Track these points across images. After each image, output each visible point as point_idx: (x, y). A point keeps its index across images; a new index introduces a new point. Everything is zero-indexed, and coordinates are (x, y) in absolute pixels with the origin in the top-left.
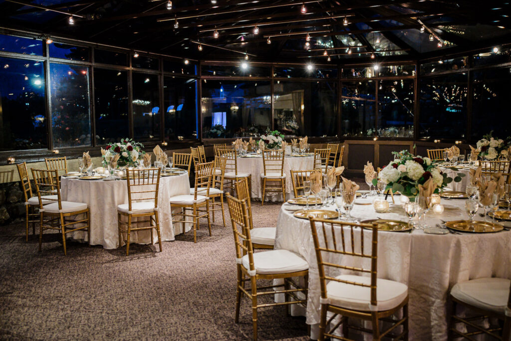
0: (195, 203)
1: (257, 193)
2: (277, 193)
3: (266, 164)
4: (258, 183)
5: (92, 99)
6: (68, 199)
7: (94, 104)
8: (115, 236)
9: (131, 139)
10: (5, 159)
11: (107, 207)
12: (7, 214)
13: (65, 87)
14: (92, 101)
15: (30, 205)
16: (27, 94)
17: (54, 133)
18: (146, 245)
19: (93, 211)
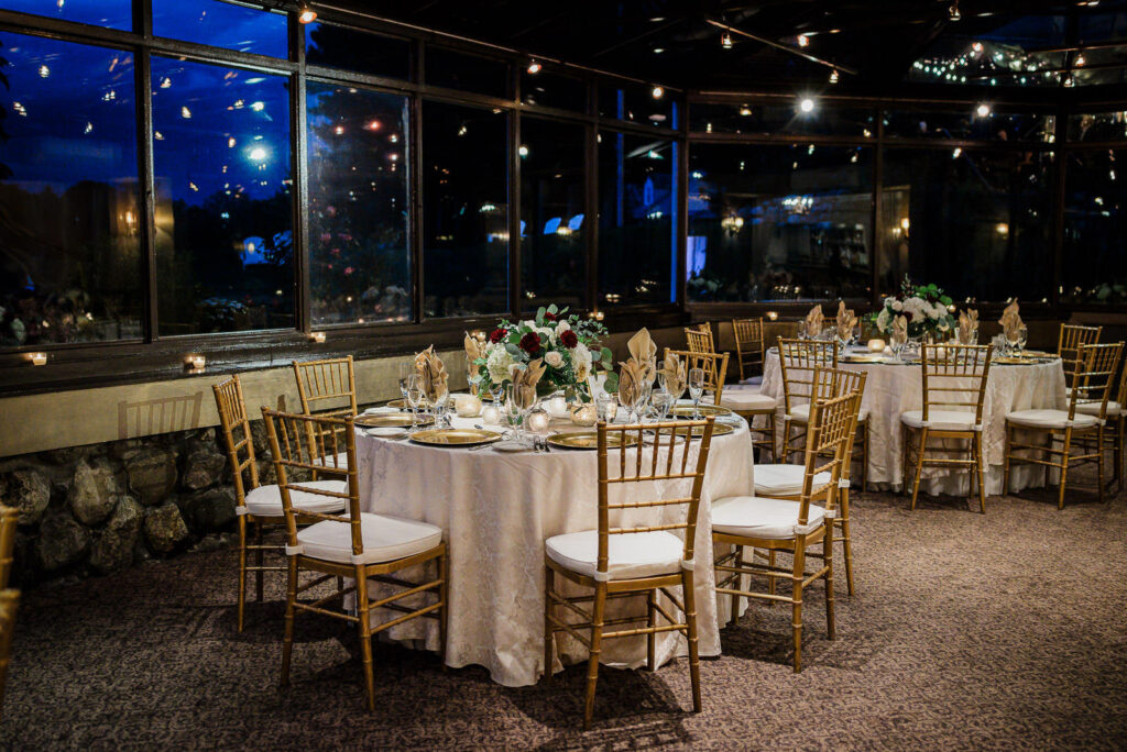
0: (802, 537)
1: (885, 467)
2: (948, 472)
3: (930, 385)
4: (890, 439)
5: (416, 189)
6: (375, 506)
7: (421, 202)
8: (530, 640)
9: (566, 309)
10: (178, 357)
11: (508, 542)
12: (181, 522)
13: (344, 153)
14: (416, 195)
15: (253, 516)
16: (228, 189)
17: (312, 283)
18: (629, 670)
19: (460, 552)
